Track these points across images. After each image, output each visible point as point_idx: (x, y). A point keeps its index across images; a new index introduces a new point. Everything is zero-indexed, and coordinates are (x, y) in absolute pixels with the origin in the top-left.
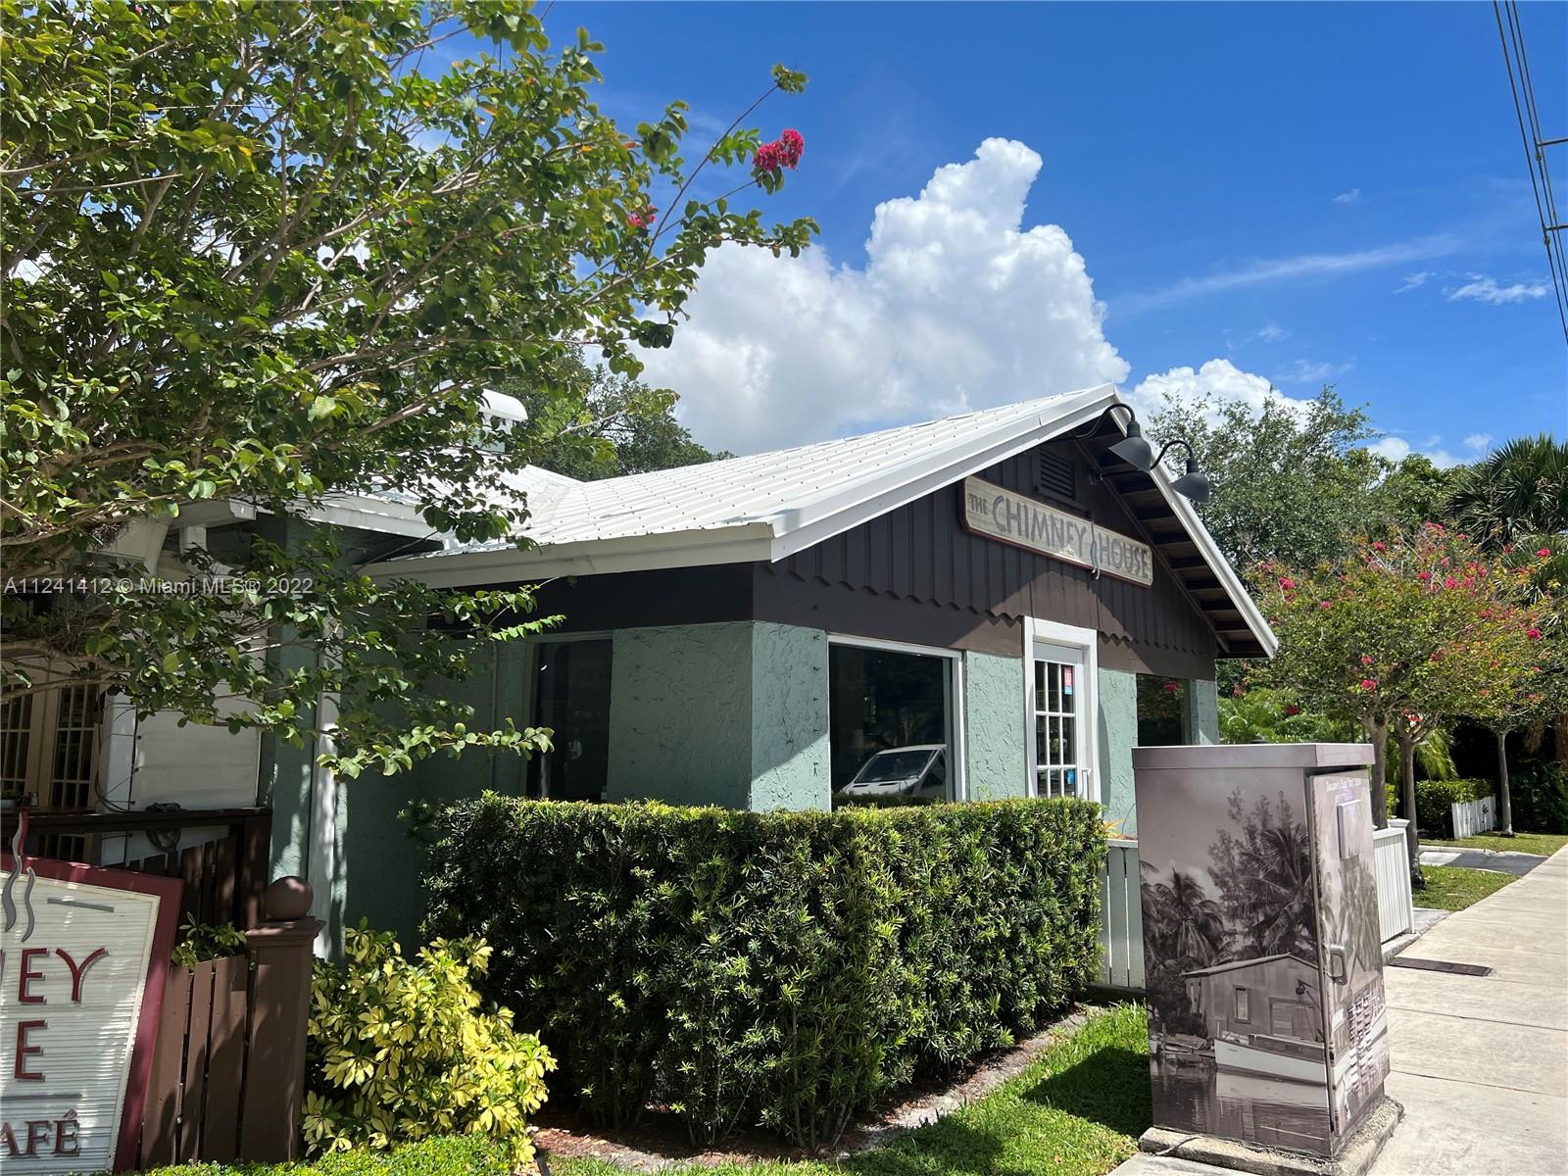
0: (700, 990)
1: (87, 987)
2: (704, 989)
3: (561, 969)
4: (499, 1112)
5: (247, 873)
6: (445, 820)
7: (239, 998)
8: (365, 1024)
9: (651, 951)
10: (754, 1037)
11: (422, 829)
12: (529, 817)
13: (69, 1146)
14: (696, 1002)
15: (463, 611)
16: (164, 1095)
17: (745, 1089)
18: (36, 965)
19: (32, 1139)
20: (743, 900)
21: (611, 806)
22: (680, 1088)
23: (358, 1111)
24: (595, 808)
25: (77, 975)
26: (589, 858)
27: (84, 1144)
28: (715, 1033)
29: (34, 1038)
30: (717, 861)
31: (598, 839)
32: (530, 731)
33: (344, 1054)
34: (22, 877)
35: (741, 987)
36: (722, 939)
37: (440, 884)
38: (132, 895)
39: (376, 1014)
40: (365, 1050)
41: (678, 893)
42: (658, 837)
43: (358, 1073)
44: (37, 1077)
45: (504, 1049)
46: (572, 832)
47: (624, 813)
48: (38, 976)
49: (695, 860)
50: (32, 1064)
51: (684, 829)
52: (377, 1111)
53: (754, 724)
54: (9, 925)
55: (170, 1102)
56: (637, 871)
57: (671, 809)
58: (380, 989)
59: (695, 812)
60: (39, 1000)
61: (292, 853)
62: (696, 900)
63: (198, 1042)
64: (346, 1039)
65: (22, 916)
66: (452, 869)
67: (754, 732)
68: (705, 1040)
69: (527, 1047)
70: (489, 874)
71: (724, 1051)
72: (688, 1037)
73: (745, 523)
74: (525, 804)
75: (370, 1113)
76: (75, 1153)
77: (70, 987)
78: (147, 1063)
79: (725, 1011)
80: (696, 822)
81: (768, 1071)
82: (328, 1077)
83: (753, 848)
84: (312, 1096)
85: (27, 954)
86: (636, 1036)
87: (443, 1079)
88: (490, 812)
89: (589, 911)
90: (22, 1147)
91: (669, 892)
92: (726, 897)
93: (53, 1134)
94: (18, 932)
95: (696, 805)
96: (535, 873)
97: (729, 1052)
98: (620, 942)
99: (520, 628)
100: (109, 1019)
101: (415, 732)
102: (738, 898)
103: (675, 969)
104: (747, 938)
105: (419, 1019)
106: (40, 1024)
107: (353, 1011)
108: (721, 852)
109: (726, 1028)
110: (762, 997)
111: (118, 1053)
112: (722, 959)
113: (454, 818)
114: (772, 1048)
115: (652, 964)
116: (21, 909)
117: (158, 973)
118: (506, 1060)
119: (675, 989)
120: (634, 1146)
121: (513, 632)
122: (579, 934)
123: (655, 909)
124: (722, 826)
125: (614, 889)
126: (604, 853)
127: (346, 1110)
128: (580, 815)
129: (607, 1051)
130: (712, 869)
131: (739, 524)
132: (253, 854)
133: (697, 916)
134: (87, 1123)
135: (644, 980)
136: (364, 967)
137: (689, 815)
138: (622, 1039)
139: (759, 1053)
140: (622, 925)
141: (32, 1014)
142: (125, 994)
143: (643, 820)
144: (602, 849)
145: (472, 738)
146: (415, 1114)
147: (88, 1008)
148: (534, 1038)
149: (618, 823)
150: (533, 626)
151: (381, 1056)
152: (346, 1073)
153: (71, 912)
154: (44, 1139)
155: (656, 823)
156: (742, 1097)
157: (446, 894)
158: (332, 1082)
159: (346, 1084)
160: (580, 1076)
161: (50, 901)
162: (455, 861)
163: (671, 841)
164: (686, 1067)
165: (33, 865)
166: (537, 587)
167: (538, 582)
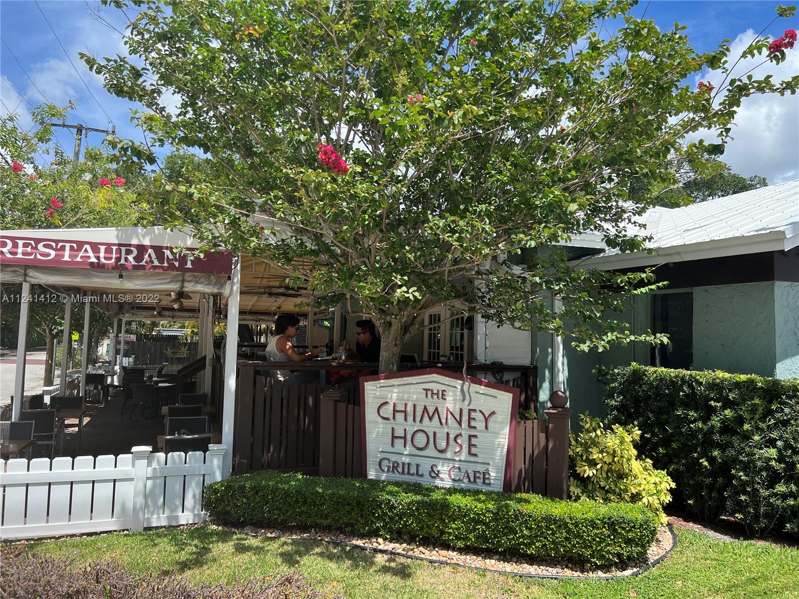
0: (749, 462)
1: (490, 424)
2: (752, 462)
3: (674, 445)
4: (650, 499)
5: (529, 392)
6: (614, 375)
7: (542, 436)
8: (591, 453)
9: (722, 441)
10: (781, 488)
11: (603, 378)
12: (655, 375)
13: (487, 481)
14: (747, 467)
15: (622, 282)
16: (519, 469)
17: (777, 512)
18: (473, 415)
19: (475, 477)
20: (773, 421)
21: (697, 372)
22: (740, 507)
23: (590, 488)
24: (689, 372)
25: (486, 420)
26: (686, 395)
27: (492, 482)
28: (759, 483)
29: (474, 441)
30: (757, 401)
31: (691, 386)
32: (658, 335)
33: (584, 463)
34: (467, 383)
35: (773, 463)
36: (761, 439)
37: (613, 403)
38: (503, 392)
39: (594, 450)
40: (592, 463)
41: (735, 415)
42: (723, 388)
43: (589, 472)
44: (475, 455)
45: (650, 475)
46: (677, 383)
47: (705, 376)
48: (474, 419)
49: (744, 400)
50: (474, 450)
51: (737, 385)
52: (597, 489)
53: (777, 335)
54: (464, 400)
55: (521, 471)
56: (713, 403)
57: (730, 375)
58: (596, 440)
59: (743, 377)
60: (474, 428)
61: (546, 385)
62: (745, 419)
63: (529, 452)
64: (584, 458)
65: (467, 397)
66: (618, 397)
67: (777, 339)
68: (753, 486)
69: (662, 476)
70: (637, 400)
71: (764, 493)
72: (744, 484)
73: (768, 231)
74: (653, 369)
75: (595, 489)
76: (489, 484)
77: (484, 424)
78: (512, 456)
79: (764, 474)
80: (744, 382)
81: (789, 506)
82: (578, 472)
83: (778, 396)
84: (572, 479)
85: (470, 411)
86: (715, 480)
87: (625, 481)
88: (635, 372)
89: (688, 420)
90: (472, 479)
91: (731, 414)
92: (763, 419)
93: (482, 476)
94: (467, 402)
95: (743, 374)
96: (659, 401)
97: (767, 493)
98: (705, 435)
99: (647, 288)
100: (498, 437)
101: (609, 334)
102: (770, 420)
103: (735, 451)
104: (776, 440)
105: (614, 454)
106: (475, 436)
107: (586, 447)
108: (759, 397)
109: (765, 482)
110: (785, 470)
111: (502, 451)
112: (761, 449)
113: (618, 374)
114: (791, 495)
115: (723, 447)
116: (467, 394)
117: (514, 422)
118: (653, 479)
119: (735, 461)
120: (716, 531)
121: (643, 290)
122: (683, 430)
123: (723, 422)
124: (760, 384)
125: (700, 411)
126: (694, 393)
127: (586, 486)
128: (681, 375)
129: (700, 486)
130: (755, 405)
131: (764, 232)
132: (531, 384)
133: (746, 427)
134: (493, 474)
135: (719, 454)
136: (588, 431)
137: (740, 378)
138: (708, 481)
139: (784, 497)
140: (705, 428)
141: (473, 432)
142: (503, 429)
143: (714, 379)
144: (693, 391)
145: (632, 338)
146: (614, 493)
147: (491, 433)
148: (664, 472)
149: (701, 380)
150: (653, 287)
151: (599, 466)
152: (585, 471)
153: (483, 397)
154: (479, 478)
155: (722, 381)
156: (775, 517)
157: (616, 408)
158: (579, 474)
159: (585, 476)
160: (686, 495)
161: (476, 392)
162: (620, 393)
163: (730, 390)
164: (743, 498)
165: (470, 379)
166: (654, 269)
167: (654, 266)
